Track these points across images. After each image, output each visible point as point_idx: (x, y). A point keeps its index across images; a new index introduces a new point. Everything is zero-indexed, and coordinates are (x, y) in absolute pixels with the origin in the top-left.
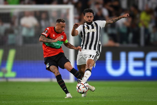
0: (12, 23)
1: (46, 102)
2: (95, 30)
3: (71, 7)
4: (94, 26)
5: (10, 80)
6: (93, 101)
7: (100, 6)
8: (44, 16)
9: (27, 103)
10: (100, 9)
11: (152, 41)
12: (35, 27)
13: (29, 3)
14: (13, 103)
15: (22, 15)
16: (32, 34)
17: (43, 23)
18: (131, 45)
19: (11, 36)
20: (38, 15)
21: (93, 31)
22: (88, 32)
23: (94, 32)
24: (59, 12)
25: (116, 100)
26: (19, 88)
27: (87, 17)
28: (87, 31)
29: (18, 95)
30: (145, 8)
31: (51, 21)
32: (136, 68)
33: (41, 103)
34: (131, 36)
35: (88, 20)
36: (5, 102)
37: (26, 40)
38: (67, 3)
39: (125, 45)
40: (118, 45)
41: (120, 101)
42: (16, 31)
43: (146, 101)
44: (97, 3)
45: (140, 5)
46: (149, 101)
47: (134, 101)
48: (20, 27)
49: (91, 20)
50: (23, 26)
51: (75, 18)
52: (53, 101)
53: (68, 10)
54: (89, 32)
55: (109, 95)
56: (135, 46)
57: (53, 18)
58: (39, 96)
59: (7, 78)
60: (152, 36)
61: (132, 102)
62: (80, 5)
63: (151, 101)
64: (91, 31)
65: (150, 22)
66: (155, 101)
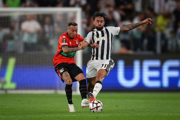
0: (12, 28)
1: (50, 116)
2: (105, 38)
3: (78, 10)
4: (104, 33)
5: (10, 92)
6: (103, 115)
7: (111, 9)
8: (47, 20)
9: (29, 117)
10: (111, 13)
11: (169, 47)
12: (38, 32)
13: (31, 6)
14: (13, 117)
15: (23, 19)
16: (34, 40)
17: (47, 28)
18: (146, 53)
19: (10, 43)
20: (41, 19)
21: (103, 39)
22: (97, 41)
23: (104, 41)
24: (65, 15)
25: (129, 114)
26: (19, 101)
27: (98, 21)
28: (96, 39)
29: (19, 109)
30: (162, 11)
31: (56, 25)
32: (151, 79)
33: (45, 117)
34: (146, 42)
35: (98, 25)
36: (4, 117)
37: (28, 47)
38: (74, 6)
39: (139, 52)
40: (131, 52)
41: (133, 115)
42: (16, 37)
43: (163, 115)
44: (108, 6)
45: (157, 8)
46: (166, 115)
47: (149, 115)
48: (21, 33)
49: (101, 25)
50: (24, 32)
51: (83, 23)
52: (58, 116)
53: (75, 13)
54: (99, 40)
55: (121, 109)
56: (151, 53)
57: (58, 23)
58: (42, 110)
59: (6, 90)
60: (170, 42)
61: (147, 117)
62: (89, 8)
63: (168, 115)
64: (101, 39)
65: (167, 27)
66: (173, 115)
